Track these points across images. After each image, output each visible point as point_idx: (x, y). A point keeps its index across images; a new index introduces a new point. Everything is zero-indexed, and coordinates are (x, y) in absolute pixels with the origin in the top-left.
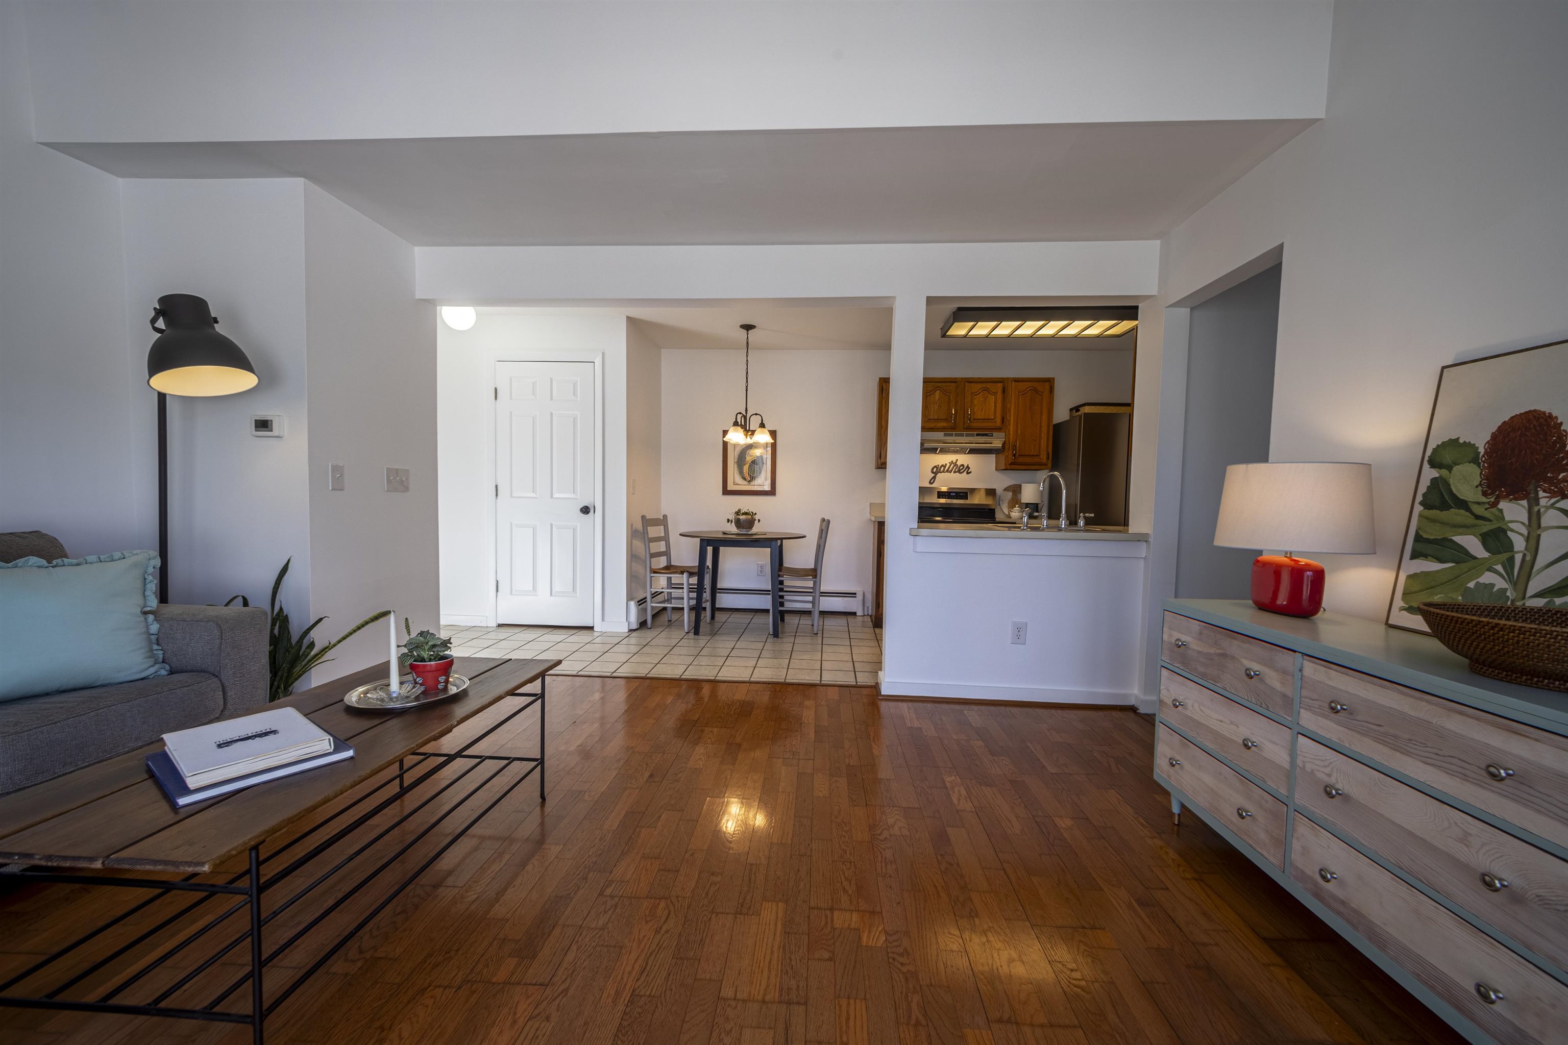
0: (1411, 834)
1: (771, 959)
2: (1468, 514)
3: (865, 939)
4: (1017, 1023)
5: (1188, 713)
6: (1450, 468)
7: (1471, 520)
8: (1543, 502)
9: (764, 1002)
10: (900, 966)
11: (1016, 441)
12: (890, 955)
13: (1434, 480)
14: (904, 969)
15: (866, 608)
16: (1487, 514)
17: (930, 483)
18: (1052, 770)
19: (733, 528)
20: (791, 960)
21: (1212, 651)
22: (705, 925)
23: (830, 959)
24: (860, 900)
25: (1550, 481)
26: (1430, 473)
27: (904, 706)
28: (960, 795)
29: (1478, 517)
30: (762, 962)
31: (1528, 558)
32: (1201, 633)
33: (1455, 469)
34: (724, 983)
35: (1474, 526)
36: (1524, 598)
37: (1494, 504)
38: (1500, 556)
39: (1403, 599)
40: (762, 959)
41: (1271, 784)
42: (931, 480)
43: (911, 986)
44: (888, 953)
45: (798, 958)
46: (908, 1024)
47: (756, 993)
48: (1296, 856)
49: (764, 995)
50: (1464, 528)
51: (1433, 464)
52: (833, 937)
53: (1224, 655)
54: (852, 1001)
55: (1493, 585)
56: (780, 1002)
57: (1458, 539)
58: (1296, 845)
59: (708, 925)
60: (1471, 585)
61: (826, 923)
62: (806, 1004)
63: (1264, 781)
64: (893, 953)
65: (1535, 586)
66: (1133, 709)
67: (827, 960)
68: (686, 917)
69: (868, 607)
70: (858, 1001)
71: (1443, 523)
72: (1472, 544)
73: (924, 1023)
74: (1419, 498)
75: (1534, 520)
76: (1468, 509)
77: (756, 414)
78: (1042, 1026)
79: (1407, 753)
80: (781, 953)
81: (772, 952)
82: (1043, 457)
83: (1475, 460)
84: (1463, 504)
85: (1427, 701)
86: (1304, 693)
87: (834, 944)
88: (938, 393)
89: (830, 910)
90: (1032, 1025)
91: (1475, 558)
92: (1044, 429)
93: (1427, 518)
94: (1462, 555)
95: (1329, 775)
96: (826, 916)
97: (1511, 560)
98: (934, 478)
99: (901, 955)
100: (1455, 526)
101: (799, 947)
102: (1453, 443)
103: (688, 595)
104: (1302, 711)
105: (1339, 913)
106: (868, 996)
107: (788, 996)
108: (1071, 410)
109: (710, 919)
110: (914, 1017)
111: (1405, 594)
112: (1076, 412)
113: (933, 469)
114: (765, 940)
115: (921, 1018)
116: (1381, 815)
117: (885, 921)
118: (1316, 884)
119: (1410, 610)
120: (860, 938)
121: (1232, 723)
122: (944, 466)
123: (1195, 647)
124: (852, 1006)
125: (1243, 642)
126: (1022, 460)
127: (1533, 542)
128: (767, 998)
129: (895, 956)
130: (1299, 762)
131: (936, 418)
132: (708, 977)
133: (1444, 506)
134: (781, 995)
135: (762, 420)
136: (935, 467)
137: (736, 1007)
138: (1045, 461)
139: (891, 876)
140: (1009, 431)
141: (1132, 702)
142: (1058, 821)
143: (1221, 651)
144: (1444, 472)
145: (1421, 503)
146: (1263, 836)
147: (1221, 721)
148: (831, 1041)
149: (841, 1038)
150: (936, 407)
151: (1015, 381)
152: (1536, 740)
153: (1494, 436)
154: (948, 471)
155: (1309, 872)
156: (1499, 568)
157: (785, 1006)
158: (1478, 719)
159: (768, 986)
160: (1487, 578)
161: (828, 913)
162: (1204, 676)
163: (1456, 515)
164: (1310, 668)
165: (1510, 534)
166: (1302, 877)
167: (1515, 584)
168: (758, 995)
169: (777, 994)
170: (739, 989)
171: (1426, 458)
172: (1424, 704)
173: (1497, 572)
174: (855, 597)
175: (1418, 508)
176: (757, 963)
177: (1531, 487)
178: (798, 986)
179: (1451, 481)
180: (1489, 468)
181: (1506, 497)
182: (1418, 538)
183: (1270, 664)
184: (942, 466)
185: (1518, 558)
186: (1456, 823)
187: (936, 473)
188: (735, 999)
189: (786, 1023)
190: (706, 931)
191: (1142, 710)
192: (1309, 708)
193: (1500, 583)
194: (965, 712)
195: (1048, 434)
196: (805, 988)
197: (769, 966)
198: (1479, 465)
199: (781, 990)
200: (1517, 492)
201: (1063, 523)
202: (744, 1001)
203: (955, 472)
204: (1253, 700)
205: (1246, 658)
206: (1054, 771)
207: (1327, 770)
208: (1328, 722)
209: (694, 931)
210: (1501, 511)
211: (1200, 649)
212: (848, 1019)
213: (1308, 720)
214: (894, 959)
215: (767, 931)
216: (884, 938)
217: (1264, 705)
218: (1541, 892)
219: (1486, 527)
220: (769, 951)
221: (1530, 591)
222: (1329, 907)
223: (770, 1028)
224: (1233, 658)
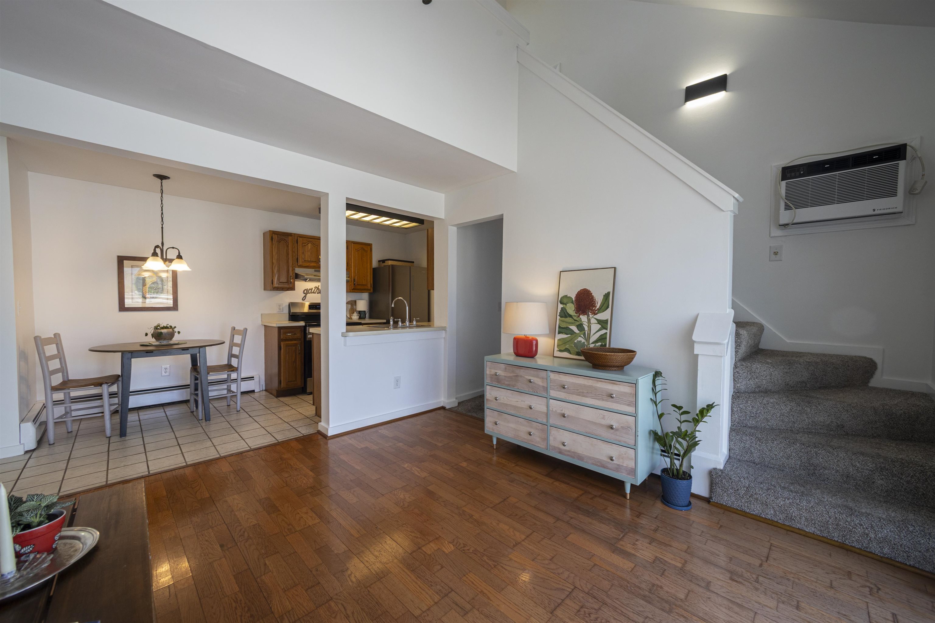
0: (589, 421)
1: (419, 586)
2: (572, 319)
3: (445, 550)
4: (519, 543)
5: (501, 401)
6: (566, 304)
7: (573, 321)
8: (590, 316)
9: (436, 603)
10: (468, 551)
11: (355, 276)
12: (461, 550)
13: (562, 308)
14: (471, 551)
15: (261, 386)
16: (577, 319)
17: (303, 300)
18: (440, 445)
19: (151, 340)
20: (427, 580)
21: (511, 375)
22: (370, 595)
23: (442, 567)
24: (427, 537)
25: (592, 310)
26: (560, 306)
27: (345, 438)
28: (418, 471)
29: (575, 320)
30: (416, 590)
31: (589, 332)
32: (506, 369)
33: (567, 305)
34: (410, 610)
35: (575, 323)
36: (589, 344)
37: (579, 316)
38: (582, 332)
39: (557, 348)
40: (415, 589)
41: (540, 420)
42: (303, 298)
43: (479, 555)
44: (459, 550)
45: (429, 577)
46: (492, 568)
47: (429, 603)
48: (552, 442)
49: (433, 601)
50: (572, 324)
51: (561, 303)
52: (433, 558)
53: (517, 376)
54: (467, 576)
55: (581, 341)
56: (442, 598)
57: (571, 327)
58: (551, 438)
59: (370, 594)
60: (576, 341)
61: (424, 555)
62: (452, 590)
63: (537, 419)
64: (461, 548)
65: (592, 340)
66: (443, 408)
67: (441, 569)
68: (354, 600)
69: (262, 385)
70: (469, 574)
71: (566, 322)
72: (574, 328)
73: (496, 564)
74: (558, 314)
75: (589, 320)
76: (572, 318)
77: (173, 248)
78: (525, 539)
79: (586, 397)
80: (420, 580)
81: (416, 583)
82: (369, 286)
83: (572, 302)
84: (570, 316)
85: (591, 379)
86: (551, 384)
87: (436, 561)
88: (310, 244)
89: (419, 549)
90: (523, 540)
91: (576, 333)
92: (369, 270)
93: (561, 321)
94: (572, 332)
95: (562, 410)
96: (421, 552)
97: (585, 333)
98: (305, 296)
99: (464, 547)
100: (569, 323)
101: (425, 572)
102: (566, 296)
103: (109, 401)
104: (551, 391)
105: (568, 455)
106: (470, 569)
107: (443, 593)
108: (379, 261)
109: (369, 591)
110: (491, 565)
111: (558, 346)
112: (383, 263)
113: (304, 291)
114: (407, 580)
115: (494, 563)
116: (580, 418)
117: (445, 538)
118: (559, 449)
119: (560, 351)
120: (444, 552)
121: (522, 401)
122: (311, 289)
123: (503, 375)
124: (469, 578)
125: (525, 370)
126: (359, 287)
127: (589, 328)
128: (436, 600)
129: (463, 549)
130: (551, 409)
131: (309, 260)
132: (401, 614)
133: (566, 317)
134: (440, 595)
135: (179, 253)
136: (305, 290)
137: (428, 615)
138: (369, 288)
139: (428, 520)
140: (351, 271)
141: (442, 405)
142: (461, 464)
143: (516, 375)
144: (565, 306)
145: (559, 316)
146: (538, 439)
147: (517, 401)
148: (476, 595)
149: (478, 591)
150: (309, 253)
151: (353, 243)
152: (619, 385)
153: (577, 295)
154: (314, 293)
155: (556, 446)
156: (582, 336)
157: (446, 598)
158: (605, 382)
159: (430, 597)
160: (580, 339)
161: (420, 550)
162: (508, 385)
163: (569, 320)
164: (552, 376)
165: (584, 325)
166: (555, 448)
167: (587, 341)
168: (431, 602)
169: (438, 596)
170: (420, 607)
171: (559, 301)
172: (590, 380)
173: (582, 337)
174: (254, 379)
175: (558, 317)
176: (414, 592)
177: (587, 311)
178: (442, 587)
179: (567, 309)
180: (576, 305)
181: (581, 314)
182: (559, 327)
183: (537, 377)
184: (310, 289)
185: (586, 332)
186: (601, 414)
187: (306, 294)
188: (424, 612)
189: (453, 603)
190: (373, 597)
191: (447, 407)
192: (553, 389)
193: (583, 341)
194: (380, 431)
195: (370, 274)
196: (446, 585)
197: (421, 589)
198: (573, 304)
199: (437, 593)
200: (584, 313)
201: (407, 323)
202: (428, 609)
203: (318, 293)
204: (531, 391)
205: (527, 376)
206: (441, 445)
207: (561, 409)
208: (561, 393)
209: (367, 602)
210: (581, 318)
211: (506, 375)
212: (473, 583)
213: (553, 393)
214: (464, 550)
215: (403, 576)
216: (452, 545)
217: (535, 392)
218: (622, 425)
219: (578, 323)
220: (414, 583)
221: (591, 342)
222: (564, 454)
223: (450, 610)
224: (521, 376)
